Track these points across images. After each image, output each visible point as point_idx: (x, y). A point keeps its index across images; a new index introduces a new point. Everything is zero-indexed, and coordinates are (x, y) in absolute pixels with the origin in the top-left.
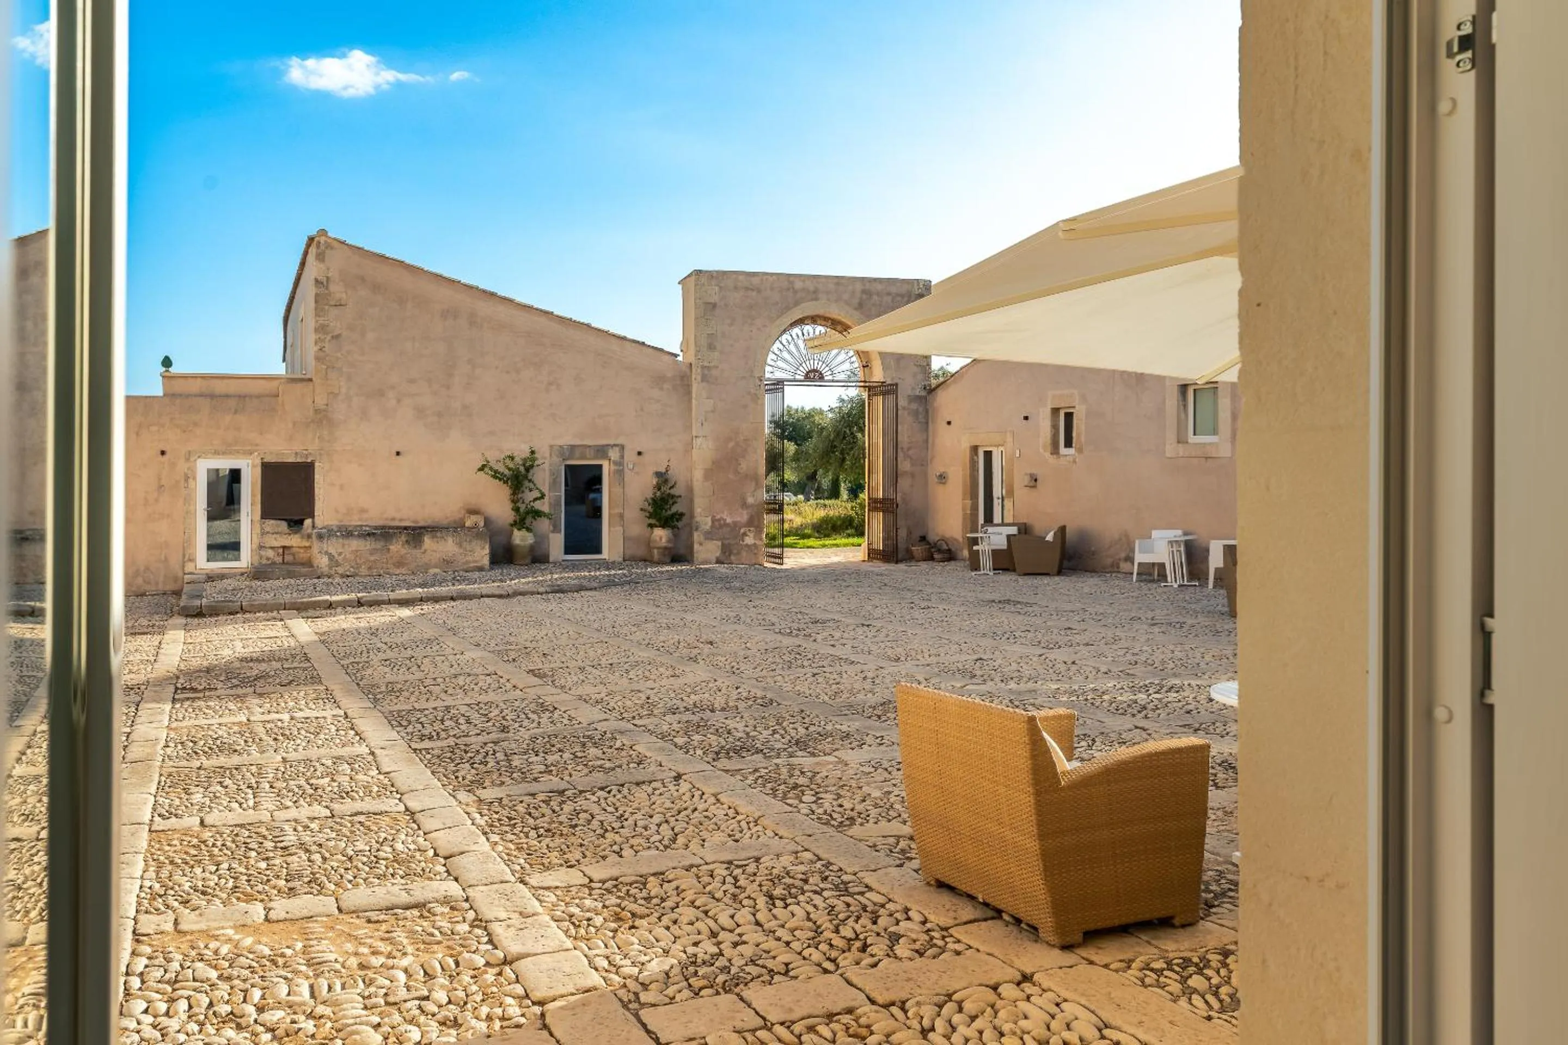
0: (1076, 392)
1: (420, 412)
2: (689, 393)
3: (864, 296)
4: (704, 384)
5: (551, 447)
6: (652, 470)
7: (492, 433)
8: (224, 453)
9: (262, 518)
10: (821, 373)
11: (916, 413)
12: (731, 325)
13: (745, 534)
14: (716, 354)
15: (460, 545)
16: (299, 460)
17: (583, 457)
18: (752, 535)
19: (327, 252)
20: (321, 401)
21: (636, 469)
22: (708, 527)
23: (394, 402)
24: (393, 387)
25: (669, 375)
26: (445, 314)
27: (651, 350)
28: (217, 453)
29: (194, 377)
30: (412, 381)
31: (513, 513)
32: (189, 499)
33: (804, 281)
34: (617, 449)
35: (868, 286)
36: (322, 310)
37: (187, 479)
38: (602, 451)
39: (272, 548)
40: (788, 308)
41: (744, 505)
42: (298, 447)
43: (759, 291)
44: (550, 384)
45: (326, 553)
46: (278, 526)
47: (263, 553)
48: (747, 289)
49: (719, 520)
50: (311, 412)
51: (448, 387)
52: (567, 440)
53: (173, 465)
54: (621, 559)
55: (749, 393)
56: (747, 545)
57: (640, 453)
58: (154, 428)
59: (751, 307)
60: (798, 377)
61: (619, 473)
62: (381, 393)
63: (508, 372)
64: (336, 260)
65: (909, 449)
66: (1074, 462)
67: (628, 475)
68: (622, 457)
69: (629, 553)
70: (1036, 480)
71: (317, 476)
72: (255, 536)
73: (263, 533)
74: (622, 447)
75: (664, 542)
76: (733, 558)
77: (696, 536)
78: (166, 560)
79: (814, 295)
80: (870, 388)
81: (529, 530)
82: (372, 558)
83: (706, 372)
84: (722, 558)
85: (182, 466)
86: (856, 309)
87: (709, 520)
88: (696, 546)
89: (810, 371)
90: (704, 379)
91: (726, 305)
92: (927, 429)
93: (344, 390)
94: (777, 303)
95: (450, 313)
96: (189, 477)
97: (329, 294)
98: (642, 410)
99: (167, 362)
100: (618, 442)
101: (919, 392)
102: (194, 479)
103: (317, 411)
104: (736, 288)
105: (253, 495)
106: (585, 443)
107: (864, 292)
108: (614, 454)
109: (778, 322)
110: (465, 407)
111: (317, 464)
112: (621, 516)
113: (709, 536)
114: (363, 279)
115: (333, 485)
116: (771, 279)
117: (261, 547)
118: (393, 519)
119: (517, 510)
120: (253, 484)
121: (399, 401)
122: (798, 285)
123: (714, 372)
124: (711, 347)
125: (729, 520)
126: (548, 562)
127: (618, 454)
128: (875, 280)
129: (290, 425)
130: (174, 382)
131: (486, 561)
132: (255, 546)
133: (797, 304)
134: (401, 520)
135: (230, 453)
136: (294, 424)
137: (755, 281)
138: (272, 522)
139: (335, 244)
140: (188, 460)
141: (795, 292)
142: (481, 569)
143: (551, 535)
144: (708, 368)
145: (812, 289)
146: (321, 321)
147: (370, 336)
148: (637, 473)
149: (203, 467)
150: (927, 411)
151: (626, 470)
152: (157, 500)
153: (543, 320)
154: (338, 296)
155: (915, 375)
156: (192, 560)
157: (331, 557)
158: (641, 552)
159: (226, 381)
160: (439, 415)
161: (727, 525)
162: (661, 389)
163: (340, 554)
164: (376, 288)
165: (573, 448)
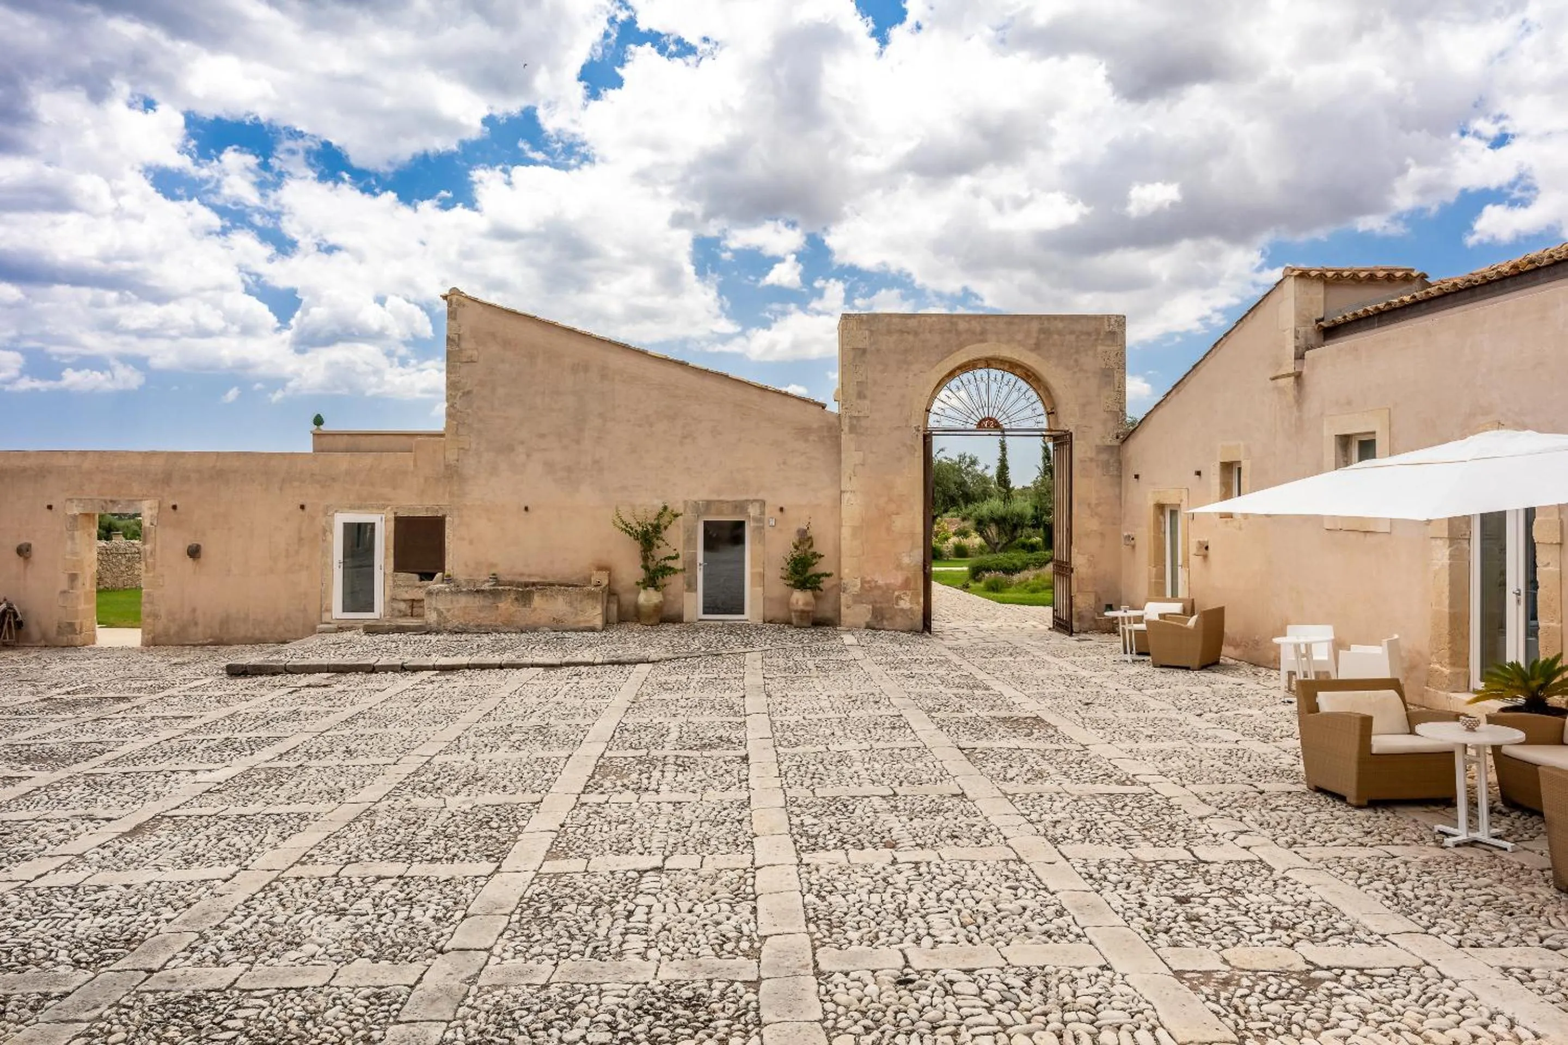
0: (1242, 443)
1: (550, 467)
2: (839, 446)
3: (1042, 336)
4: (852, 436)
5: (685, 502)
6: (794, 527)
7: (624, 488)
8: (359, 508)
9: (395, 570)
10: (996, 422)
11: (1106, 465)
12: (883, 371)
13: (899, 598)
14: (867, 402)
15: (571, 604)
16: (430, 515)
17: (720, 513)
18: (907, 599)
19: (460, 309)
20: (451, 456)
21: (778, 526)
22: (857, 589)
23: (523, 458)
24: (522, 443)
25: (815, 426)
26: (575, 369)
27: (795, 401)
28: (352, 508)
29: (341, 434)
30: (542, 436)
31: (643, 571)
32: (327, 552)
33: (969, 322)
34: (757, 505)
35: (1046, 324)
36: (454, 367)
37: (324, 532)
38: (740, 506)
39: (404, 601)
40: (951, 352)
41: (899, 567)
42: (429, 503)
43: (916, 334)
44: (685, 437)
45: (435, 609)
46: (408, 579)
47: (395, 605)
48: (902, 332)
49: (869, 582)
50: (442, 467)
51: (578, 442)
52: (703, 495)
53: (312, 518)
54: (760, 622)
55: (904, 445)
56: (902, 610)
57: (781, 509)
58: (296, 484)
59: (906, 351)
60: (969, 426)
61: (760, 530)
62: (511, 448)
63: (640, 426)
64: (469, 317)
65: (1098, 505)
66: (1240, 529)
67: (769, 532)
68: (763, 513)
69: (770, 616)
70: (1207, 548)
71: (447, 531)
72: (387, 589)
73: (396, 586)
74: (763, 503)
75: (800, 606)
76: (885, 623)
77: (844, 598)
78: (305, 610)
79: (982, 337)
80: (1055, 438)
81: (657, 588)
82: (482, 615)
83: (855, 422)
84: (874, 624)
85: (321, 521)
86: (1032, 350)
87: (858, 582)
88: (843, 609)
89: (984, 420)
90: (852, 429)
91: (878, 351)
92: (1120, 484)
93: (474, 446)
94: (937, 346)
95: (581, 367)
96: (327, 531)
97: (461, 351)
98: (784, 463)
99: (318, 421)
100: (760, 497)
101: (1110, 441)
102: (332, 532)
103: (447, 467)
104: (889, 332)
105: (387, 549)
106: (722, 498)
107: (1042, 331)
108: (753, 511)
109: (937, 368)
110: (596, 462)
111: (447, 519)
112: (763, 576)
113: (858, 599)
114: (493, 335)
115: (463, 539)
116: (929, 320)
117: (394, 599)
118: (522, 575)
119: (646, 568)
120: (387, 538)
121: (528, 456)
122: (962, 326)
123: (864, 423)
124: (861, 396)
125: (880, 582)
126: (682, 622)
127: (758, 511)
128: (1055, 317)
129: (422, 480)
130: (324, 439)
131: (598, 622)
132: (387, 599)
133: (961, 346)
134: (530, 576)
135: (366, 507)
136: (426, 479)
137: (912, 323)
138: (404, 575)
139: (467, 302)
140: (326, 514)
141: (958, 333)
142: (593, 630)
143: (686, 594)
144: (858, 418)
145: (978, 329)
146: (453, 377)
147: (501, 391)
148: (780, 530)
149: (341, 519)
150: (1120, 463)
151: (766, 527)
152: (297, 552)
153: (678, 372)
154: (469, 352)
155: (1105, 422)
156: (329, 610)
157: (440, 613)
158: (780, 613)
159: (370, 438)
160: (569, 470)
161: (879, 587)
162: (806, 441)
163: (448, 610)
164: (506, 344)
165: (709, 503)
